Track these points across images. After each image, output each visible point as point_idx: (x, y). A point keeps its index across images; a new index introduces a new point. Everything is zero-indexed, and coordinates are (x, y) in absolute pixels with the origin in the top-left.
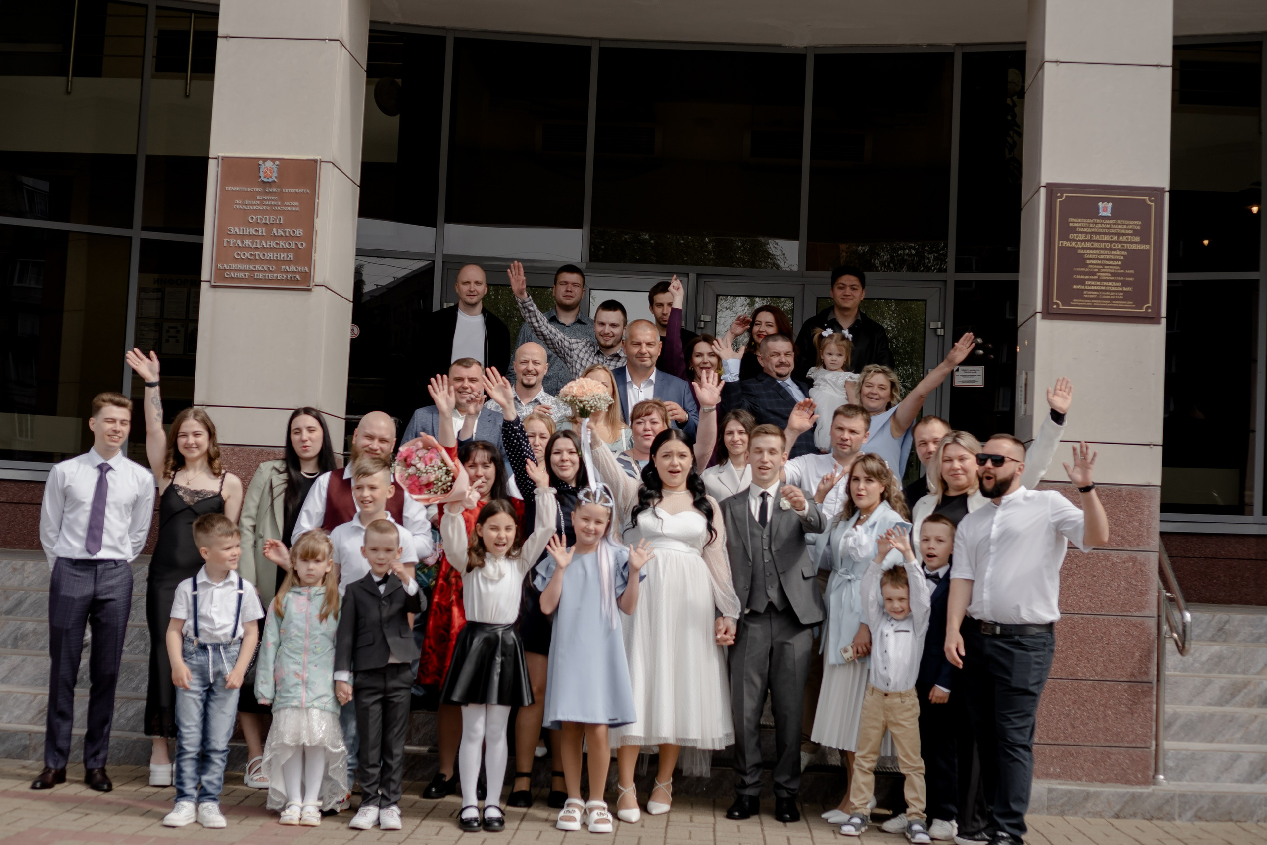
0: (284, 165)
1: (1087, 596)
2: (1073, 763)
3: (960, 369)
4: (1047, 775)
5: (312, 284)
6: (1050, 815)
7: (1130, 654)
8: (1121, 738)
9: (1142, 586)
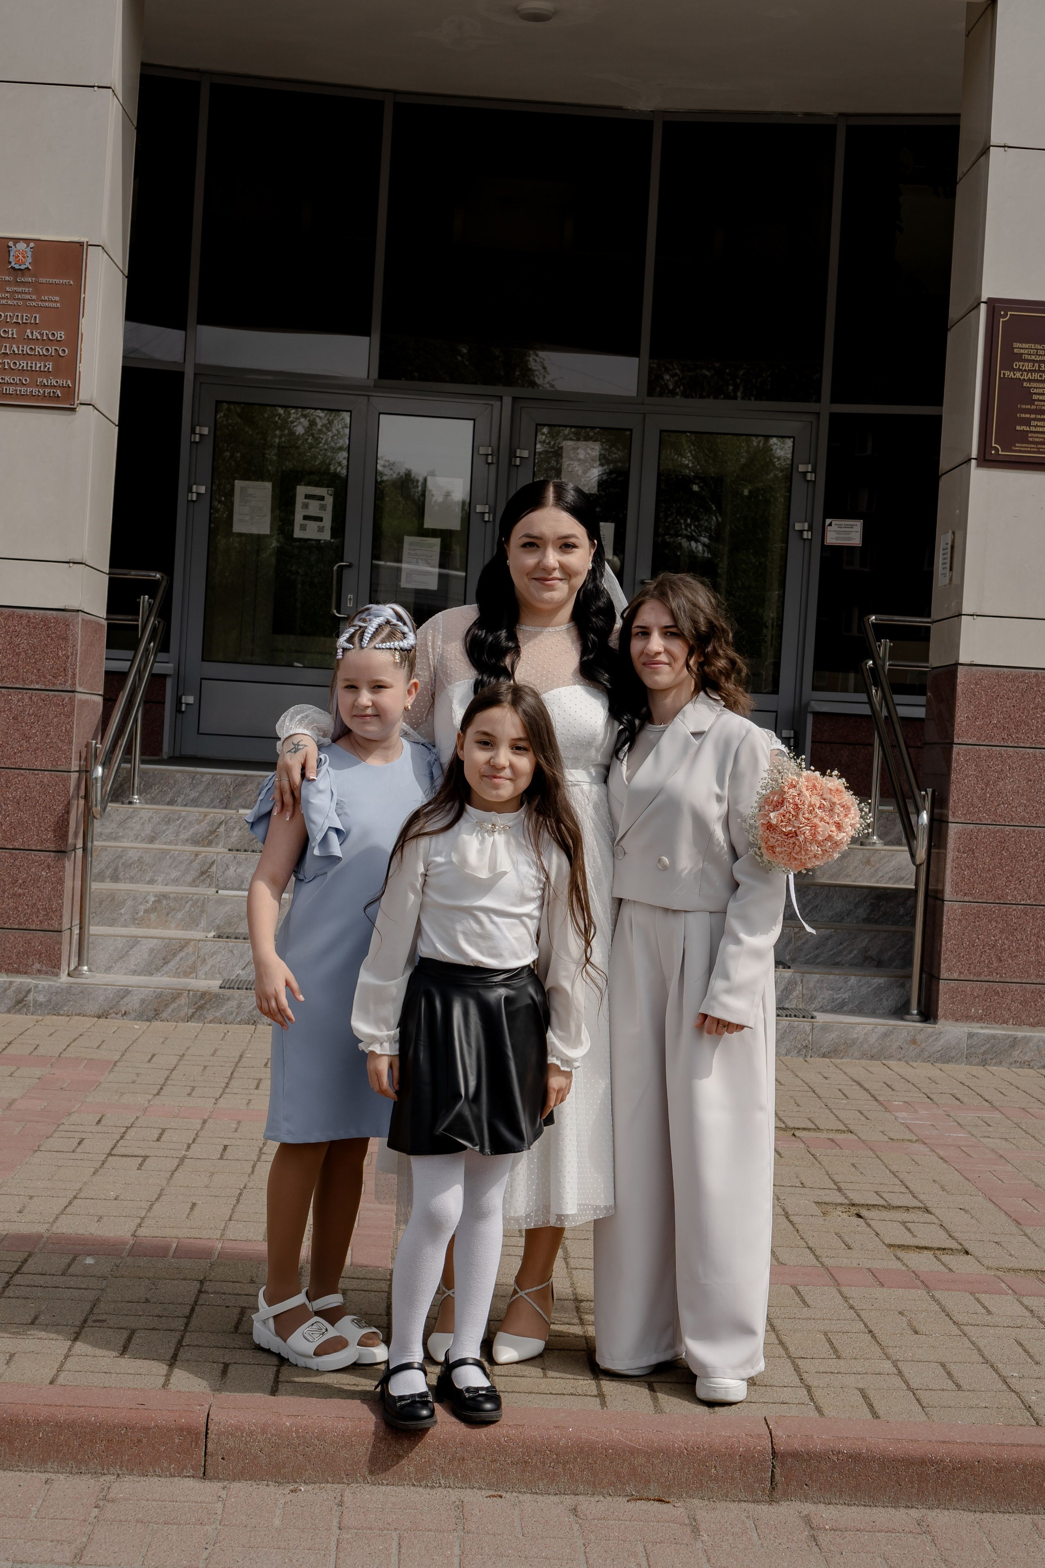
0: (41, 248)
1: (1020, 804)
2: (999, 1003)
3: (833, 523)
4: (968, 1018)
5: (77, 402)
6: (970, 1065)
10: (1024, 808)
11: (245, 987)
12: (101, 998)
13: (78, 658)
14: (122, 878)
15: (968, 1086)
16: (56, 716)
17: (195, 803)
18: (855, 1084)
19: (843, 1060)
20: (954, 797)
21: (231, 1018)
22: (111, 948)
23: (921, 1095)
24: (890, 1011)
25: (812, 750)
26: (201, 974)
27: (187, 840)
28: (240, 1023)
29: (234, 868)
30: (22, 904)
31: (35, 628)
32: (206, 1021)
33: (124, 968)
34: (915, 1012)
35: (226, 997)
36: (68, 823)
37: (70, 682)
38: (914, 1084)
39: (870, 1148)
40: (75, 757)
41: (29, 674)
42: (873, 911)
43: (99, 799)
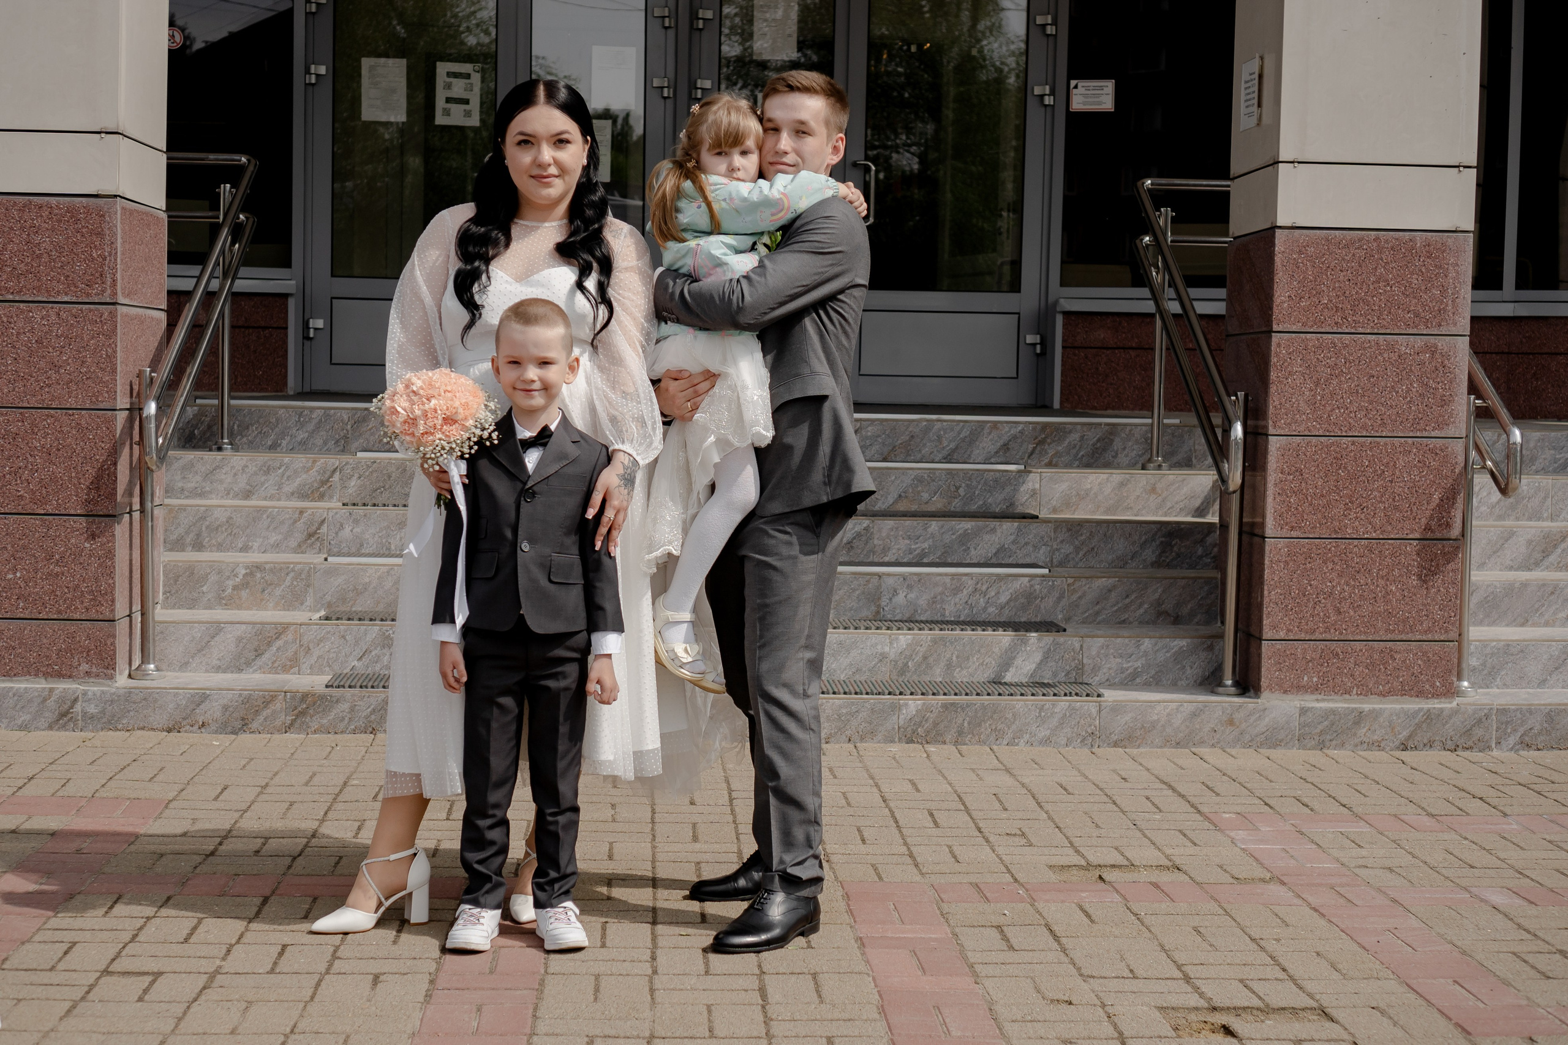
1: (1360, 408)
2: (1338, 668)
3: (1080, 85)
4: (1300, 688)
6: (1304, 749)
7: (1425, 497)
8: (1411, 627)
9: (1444, 389)
10: (1364, 413)
11: (358, 685)
12: (170, 706)
13: (119, 260)
14: (207, 545)
15: (1312, 784)
16: (93, 338)
17: (303, 446)
18: (1164, 786)
19: (1142, 750)
20: (1274, 401)
21: (342, 726)
22: (186, 639)
23: (1257, 801)
24: (1195, 681)
25: (1063, 357)
26: (305, 667)
27: (293, 494)
28: (354, 732)
29: (350, 528)
31: (59, 221)
32: (309, 730)
33: (204, 664)
34: (1229, 682)
35: (333, 699)
36: (116, 477)
37: (109, 291)
38: (1240, 783)
39: (1212, 897)
40: (121, 391)
41: (55, 283)
42: (1163, 552)
43: (154, 444)
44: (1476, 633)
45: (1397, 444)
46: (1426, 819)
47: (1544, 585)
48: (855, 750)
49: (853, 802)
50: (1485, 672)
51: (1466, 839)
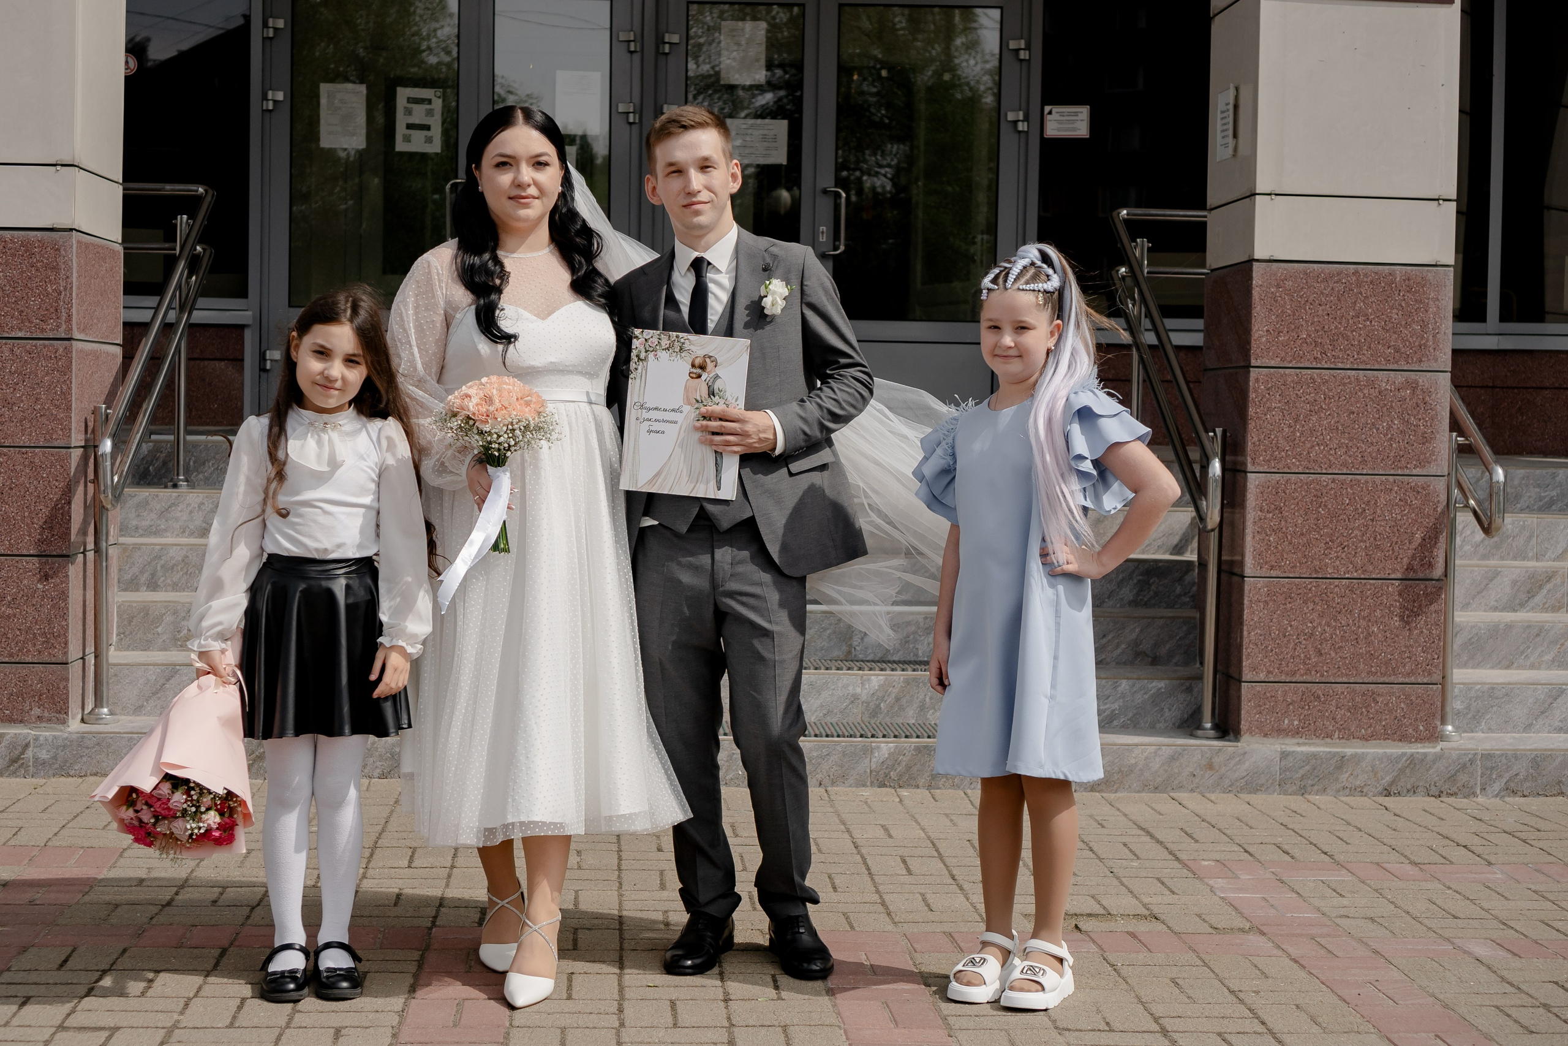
2: (1319, 711)
3: (1053, 111)
4: (1281, 732)
6: (1285, 794)
7: (1406, 536)
8: (1393, 669)
9: (1425, 426)
10: (1344, 450)
12: (124, 751)
13: (74, 294)
14: (162, 585)
15: (1293, 830)
16: (47, 374)
18: (1142, 833)
19: (1119, 795)
20: (1253, 438)
22: (140, 682)
24: (1174, 724)
30: (12, 629)
31: (14, 255)
34: (1209, 725)
36: (70, 517)
37: (64, 326)
38: (1219, 830)
39: (1190, 948)
40: (76, 428)
41: (8, 319)
42: (1141, 590)
43: (109, 483)
44: (1459, 675)
45: (1378, 482)
46: (1409, 867)
47: (1529, 627)
48: (826, 794)
49: (824, 849)
50: (1470, 716)
51: (1449, 888)
